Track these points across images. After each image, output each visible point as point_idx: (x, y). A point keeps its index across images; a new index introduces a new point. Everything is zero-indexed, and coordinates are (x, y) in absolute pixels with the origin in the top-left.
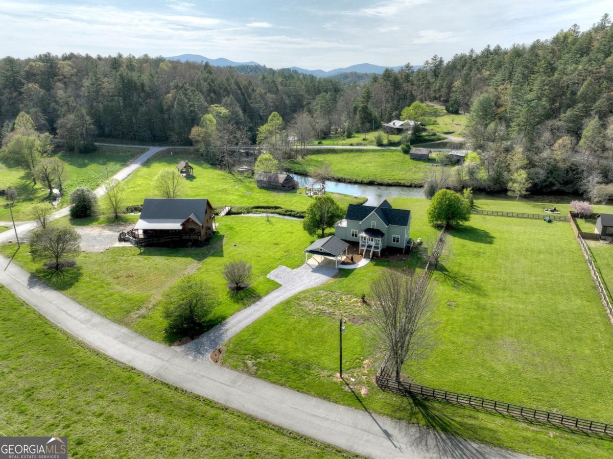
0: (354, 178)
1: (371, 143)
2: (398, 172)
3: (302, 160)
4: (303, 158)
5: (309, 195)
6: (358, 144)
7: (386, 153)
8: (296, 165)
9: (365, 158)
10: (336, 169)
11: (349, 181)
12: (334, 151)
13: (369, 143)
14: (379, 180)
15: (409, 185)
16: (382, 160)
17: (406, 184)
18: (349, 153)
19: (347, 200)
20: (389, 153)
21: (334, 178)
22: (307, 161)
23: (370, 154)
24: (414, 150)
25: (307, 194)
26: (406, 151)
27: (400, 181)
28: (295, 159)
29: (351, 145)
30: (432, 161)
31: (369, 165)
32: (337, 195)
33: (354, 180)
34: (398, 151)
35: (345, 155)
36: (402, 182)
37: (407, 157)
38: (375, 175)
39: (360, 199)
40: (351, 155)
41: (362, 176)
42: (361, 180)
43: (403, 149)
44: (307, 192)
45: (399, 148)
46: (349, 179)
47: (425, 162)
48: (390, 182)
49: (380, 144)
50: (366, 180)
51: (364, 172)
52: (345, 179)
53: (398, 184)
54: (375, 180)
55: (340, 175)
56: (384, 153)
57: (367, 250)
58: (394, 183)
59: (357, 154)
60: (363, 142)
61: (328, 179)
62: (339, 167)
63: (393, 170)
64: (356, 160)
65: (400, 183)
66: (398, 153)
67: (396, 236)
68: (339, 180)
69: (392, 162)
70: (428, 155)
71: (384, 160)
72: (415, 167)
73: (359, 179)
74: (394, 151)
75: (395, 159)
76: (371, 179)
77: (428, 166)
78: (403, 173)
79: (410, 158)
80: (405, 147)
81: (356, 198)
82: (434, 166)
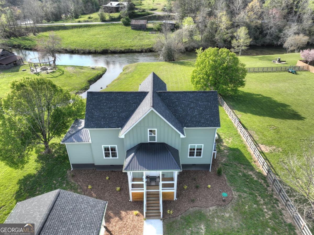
0: (88, 48)
1: (96, 20)
2: (126, 40)
3: (34, 36)
4: (34, 35)
5: (35, 72)
6: (85, 21)
7: (110, 27)
8: (26, 41)
9: (93, 31)
10: (68, 42)
11: (82, 51)
12: (65, 28)
13: (94, 20)
14: (112, 49)
15: (140, 50)
16: (108, 32)
17: (137, 50)
18: (78, 29)
19: (84, 73)
20: (112, 26)
21: (66, 50)
22: (39, 37)
23: (97, 28)
24: (133, 22)
25: (33, 71)
26: (127, 24)
27: (131, 48)
28: (26, 36)
29: (79, 22)
30: (151, 30)
31: (98, 36)
32: (71, 69)
33: (87, 50)
34: (120, 24)
35: (75, 30)
36: (134, 48)
37: (129, 28)
38: (107, 44)
39: (98, 69)
40: (81, 30)
41: (95, 46)
42: (94, 50)
43: (123, 22)
44: (32, 68)
45: (121, 22)
46: (82, 50)
47: (145, 31)
48: (123, 49)
49: (103, 20)
50: (99, 50)
51: (95, 43)
52: (78, 50)
53: (130, 51)
54: (107, 48)
55: (73, 47)
56: (108, 27)
57: (148, 194)
58: (126, 49)
59: (85, 29)
60: (89, 20)
61: (60, 52)
62: (71, 39)
63: (121, 39)
64: (86, 33)
65: (132, 50)
66: (120, 26)
67: (196, 146)
68: (72, 52)
69: (118, 33)
70: (146, 25)
71: (110, 32)
72: (139, 35)
73: (93, 49)
74: (117, 24)
75: (120, 30)
76: (104, 48)
77: (148, 34)
78: (130, 41)
79: (132, 29)
80: (125, 21)
81: (93, 69)
82: (153, 33)
